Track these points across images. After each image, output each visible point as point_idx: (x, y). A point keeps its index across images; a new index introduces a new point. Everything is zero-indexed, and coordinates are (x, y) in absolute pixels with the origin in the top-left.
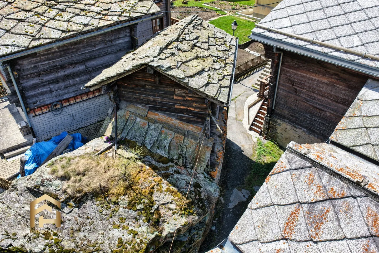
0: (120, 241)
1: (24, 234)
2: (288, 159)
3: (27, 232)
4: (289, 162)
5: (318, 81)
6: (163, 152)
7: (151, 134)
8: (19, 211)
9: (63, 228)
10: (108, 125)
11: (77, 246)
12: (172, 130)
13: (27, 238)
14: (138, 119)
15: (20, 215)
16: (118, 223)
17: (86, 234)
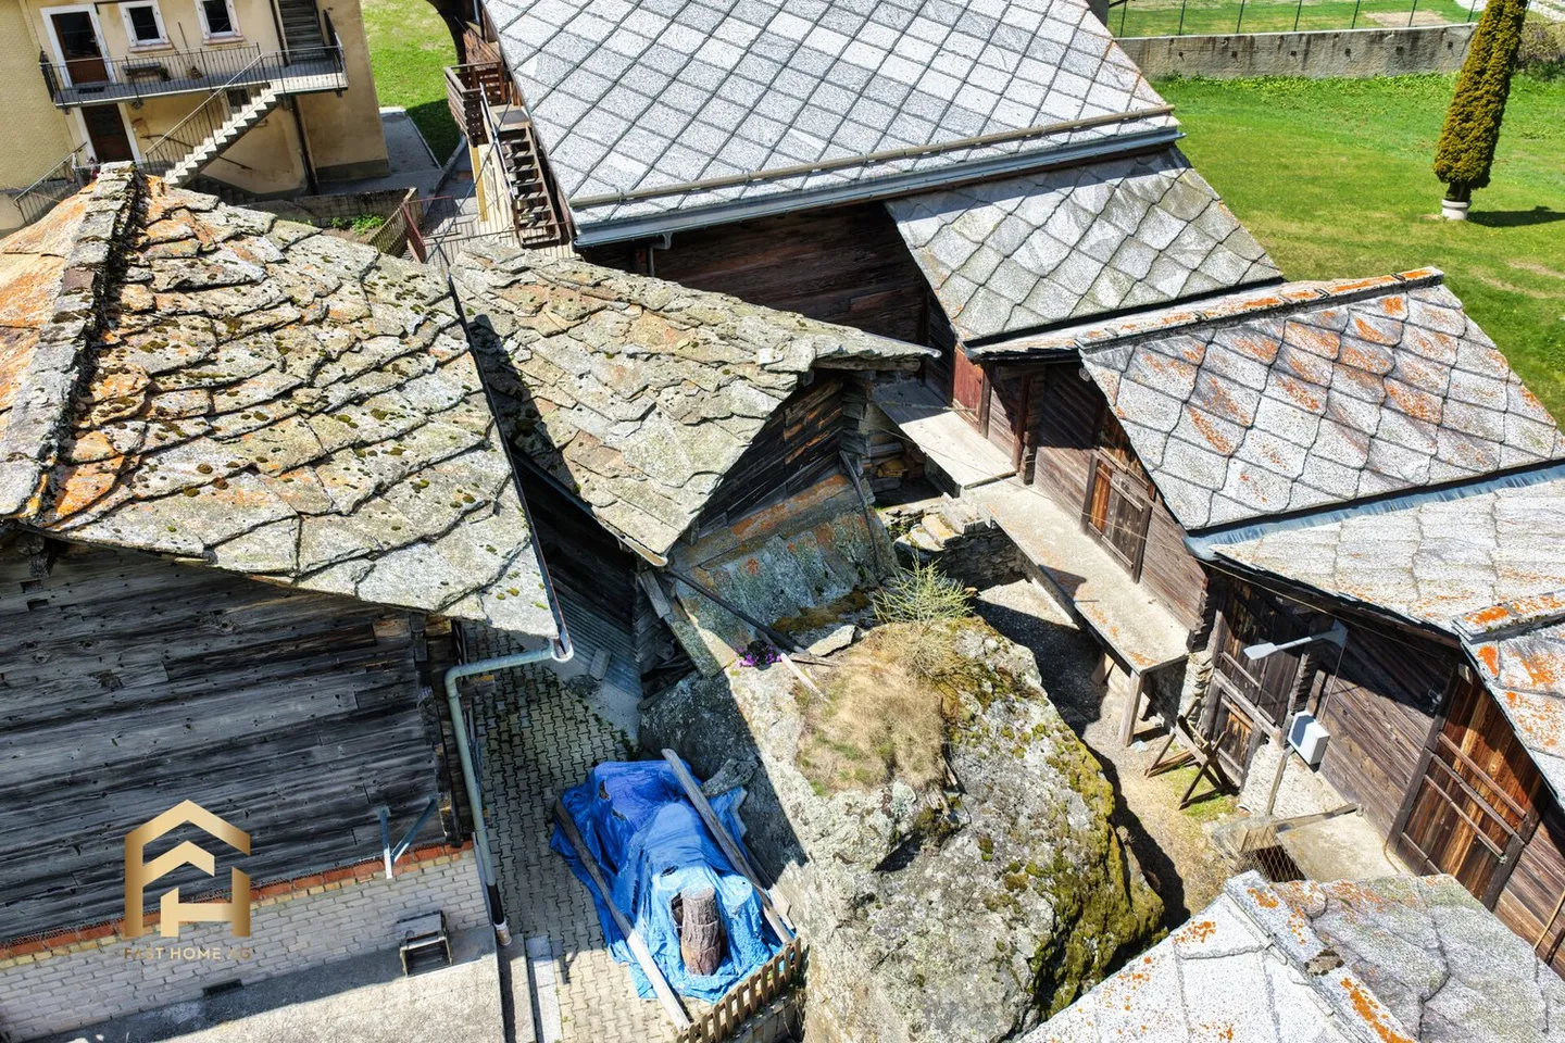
0: (1051, 762)
1: (1002, 926)
2: (1102, 364)
3: (999, 920)
4: (1107, 367)
5: (757, 270)
6: (835, 588)
7: (783, 575)
8: (940, 915)
9: (1003, 847)
10: (700, 639)
11: (1051, 840)
12: (802, 528)
13: (1014, 924)
14: (730, 567)
15: (950, 917)
16: (1013, 746)
17: (1026, 812)
